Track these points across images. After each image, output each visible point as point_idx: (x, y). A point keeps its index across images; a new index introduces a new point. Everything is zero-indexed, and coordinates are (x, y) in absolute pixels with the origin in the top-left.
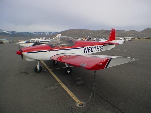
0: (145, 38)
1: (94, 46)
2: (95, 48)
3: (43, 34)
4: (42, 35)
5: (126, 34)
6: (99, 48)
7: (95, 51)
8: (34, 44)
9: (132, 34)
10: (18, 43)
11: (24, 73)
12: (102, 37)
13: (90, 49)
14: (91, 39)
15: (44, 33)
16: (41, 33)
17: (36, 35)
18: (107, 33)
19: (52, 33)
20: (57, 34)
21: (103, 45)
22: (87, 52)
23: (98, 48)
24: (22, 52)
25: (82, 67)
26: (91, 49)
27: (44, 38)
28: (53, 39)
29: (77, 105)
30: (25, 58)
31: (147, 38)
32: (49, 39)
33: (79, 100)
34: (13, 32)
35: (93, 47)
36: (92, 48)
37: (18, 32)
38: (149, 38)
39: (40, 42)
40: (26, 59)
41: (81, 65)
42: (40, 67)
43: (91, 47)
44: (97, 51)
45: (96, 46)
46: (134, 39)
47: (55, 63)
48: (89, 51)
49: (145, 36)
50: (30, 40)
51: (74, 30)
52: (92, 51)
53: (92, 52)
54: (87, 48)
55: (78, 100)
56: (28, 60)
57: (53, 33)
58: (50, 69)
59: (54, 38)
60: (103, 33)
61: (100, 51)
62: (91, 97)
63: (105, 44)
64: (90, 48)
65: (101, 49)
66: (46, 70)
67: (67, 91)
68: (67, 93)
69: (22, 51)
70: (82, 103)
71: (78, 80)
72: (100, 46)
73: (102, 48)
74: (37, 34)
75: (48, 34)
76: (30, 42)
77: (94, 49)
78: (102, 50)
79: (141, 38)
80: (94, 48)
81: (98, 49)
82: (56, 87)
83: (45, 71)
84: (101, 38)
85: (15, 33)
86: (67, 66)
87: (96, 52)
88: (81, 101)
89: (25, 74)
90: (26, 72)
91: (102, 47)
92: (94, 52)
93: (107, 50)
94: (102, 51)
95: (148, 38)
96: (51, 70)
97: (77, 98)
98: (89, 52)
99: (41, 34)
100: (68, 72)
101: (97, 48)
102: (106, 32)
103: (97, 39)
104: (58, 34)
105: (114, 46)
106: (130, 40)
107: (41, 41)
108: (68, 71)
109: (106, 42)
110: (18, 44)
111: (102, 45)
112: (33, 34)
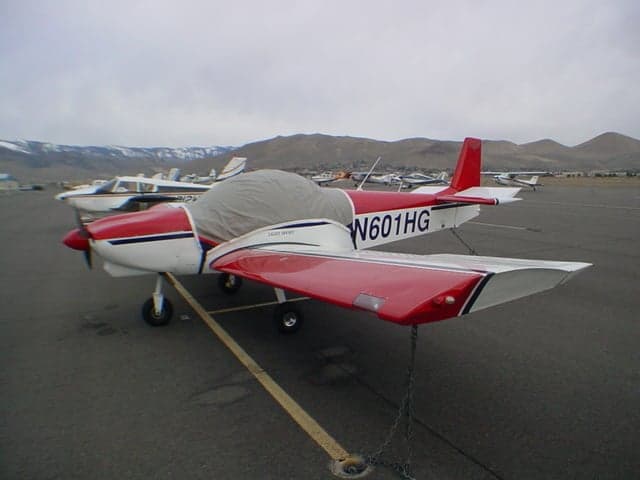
0: (598, 175)
1: (394, 214)
2: (398, 219)
3: (169, 155)
4: (162, 160)
5: (518, 157)
6: (413, 221)
7: (397, 233)
8: (131, 200)
9: (544, 156)
10: (63, 195)
11: (96, 326)
12: (416, 170)
13: (377, 227)
14: (373, 177)
15: (171, 151)
16: (156, 150)
17: (136, 158)
18: (439, 153)
19: (204, 150)
20: (230, 159)
21: (433, 209)
22: (364, 238)
23: (411, 221)
24: (90, 240)
25: (364, 310)
26: (380, 224)
27: (174, 171)
28: (208, 175)
29: (338, 469)
30: (102, 265)
31: (606, 176)
32: (193, 175)
33: (342, 450)
34: (35, 146)
35: (389, 217)
36: (387, 221)
37: (61, 147)
38: (615, 175)
39: (155, 189)
40: (107, 267)
41: (361, 300)
42: (166, 304)
43: (382, 215)
44: (405, 232)
45: (403, 212)
46: (551, 179)
47: (228, 285)
48: (374, 234)
49: (595, 168)
50: (115, 182)
51: (299, 138)
52: (385, 232)
53: (384, 236)
54: (366, 219)
55: (338, 446)
56: (115, 272)
57: (208, 151)
58: (207, 310)
59: (213, 171)
60: (424, 153)
61: (418, 232)
62: (392, 434)
63: (438, 203)
64: (378, 219)
65: (423, 225)
66: (189, 316)
67: (290, 411)
68: (289, 415)
69: (91, 235)
70: (357, 459)
71: (329, 360)
72: (419, 210)
73: (427, 221)
74: (139, 155)
75: (188, 154)
76: (113, 191)
77: (394, 223)
78: (427, 227)
79: (579, 175)
80: (393, 220)
81: (410, 225)
82: (240, 392)
83: (187, 318)
84: (412, 175)
85: (46, 151)
86: (282, 298)
87: (402, 236)
88: (351, 452)
89: (101, 334)
90: (103, 325)
91: (425, 215)
92: (392, 238)
93: (446, 227)
94: (426, 232)
95: (610, 175)
96: (212, 316)
97: (332, 441)
98: (373, 238)
99: (157, 156)
100: (287, 324)
101: (407, 222)
102: (432, 148)
103: (397, 178)
104: (235, 155)
105: (474, 211)
106: (533, 181)
107: (161, 188)
108: (288, 320)
109: (441, 194)
110: (63, 198)
111: (428, 208)
112: (124, 156)
